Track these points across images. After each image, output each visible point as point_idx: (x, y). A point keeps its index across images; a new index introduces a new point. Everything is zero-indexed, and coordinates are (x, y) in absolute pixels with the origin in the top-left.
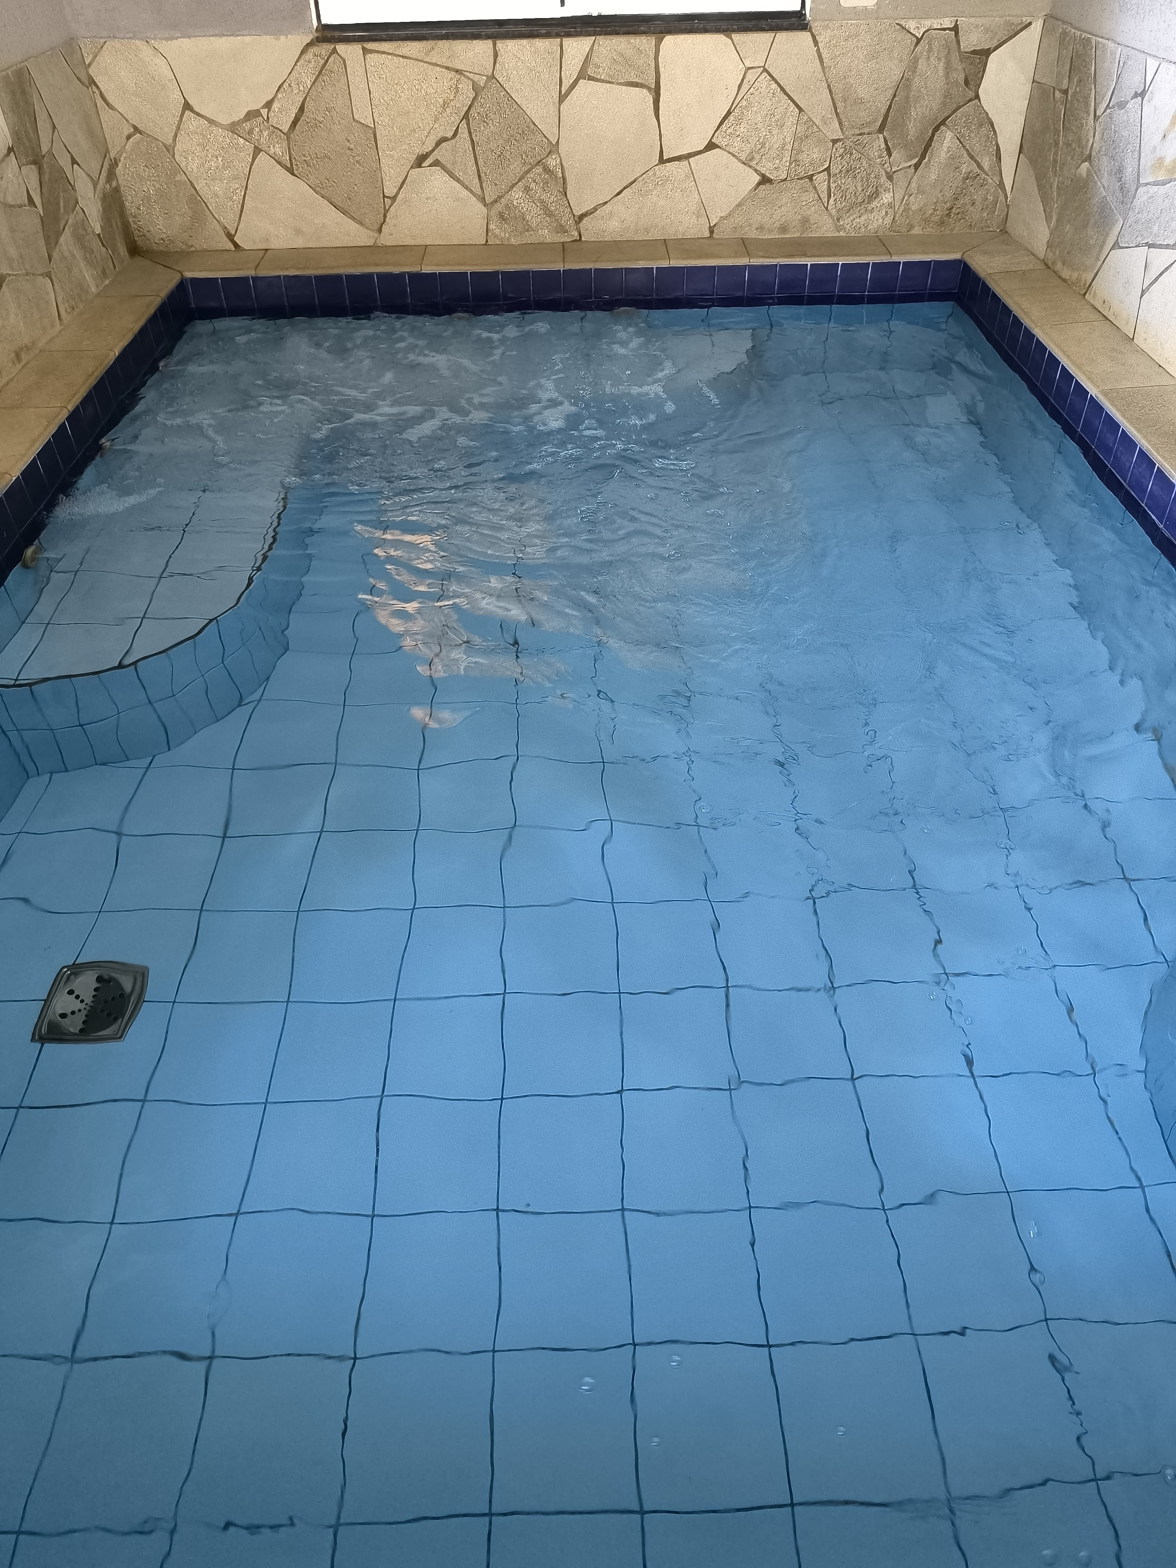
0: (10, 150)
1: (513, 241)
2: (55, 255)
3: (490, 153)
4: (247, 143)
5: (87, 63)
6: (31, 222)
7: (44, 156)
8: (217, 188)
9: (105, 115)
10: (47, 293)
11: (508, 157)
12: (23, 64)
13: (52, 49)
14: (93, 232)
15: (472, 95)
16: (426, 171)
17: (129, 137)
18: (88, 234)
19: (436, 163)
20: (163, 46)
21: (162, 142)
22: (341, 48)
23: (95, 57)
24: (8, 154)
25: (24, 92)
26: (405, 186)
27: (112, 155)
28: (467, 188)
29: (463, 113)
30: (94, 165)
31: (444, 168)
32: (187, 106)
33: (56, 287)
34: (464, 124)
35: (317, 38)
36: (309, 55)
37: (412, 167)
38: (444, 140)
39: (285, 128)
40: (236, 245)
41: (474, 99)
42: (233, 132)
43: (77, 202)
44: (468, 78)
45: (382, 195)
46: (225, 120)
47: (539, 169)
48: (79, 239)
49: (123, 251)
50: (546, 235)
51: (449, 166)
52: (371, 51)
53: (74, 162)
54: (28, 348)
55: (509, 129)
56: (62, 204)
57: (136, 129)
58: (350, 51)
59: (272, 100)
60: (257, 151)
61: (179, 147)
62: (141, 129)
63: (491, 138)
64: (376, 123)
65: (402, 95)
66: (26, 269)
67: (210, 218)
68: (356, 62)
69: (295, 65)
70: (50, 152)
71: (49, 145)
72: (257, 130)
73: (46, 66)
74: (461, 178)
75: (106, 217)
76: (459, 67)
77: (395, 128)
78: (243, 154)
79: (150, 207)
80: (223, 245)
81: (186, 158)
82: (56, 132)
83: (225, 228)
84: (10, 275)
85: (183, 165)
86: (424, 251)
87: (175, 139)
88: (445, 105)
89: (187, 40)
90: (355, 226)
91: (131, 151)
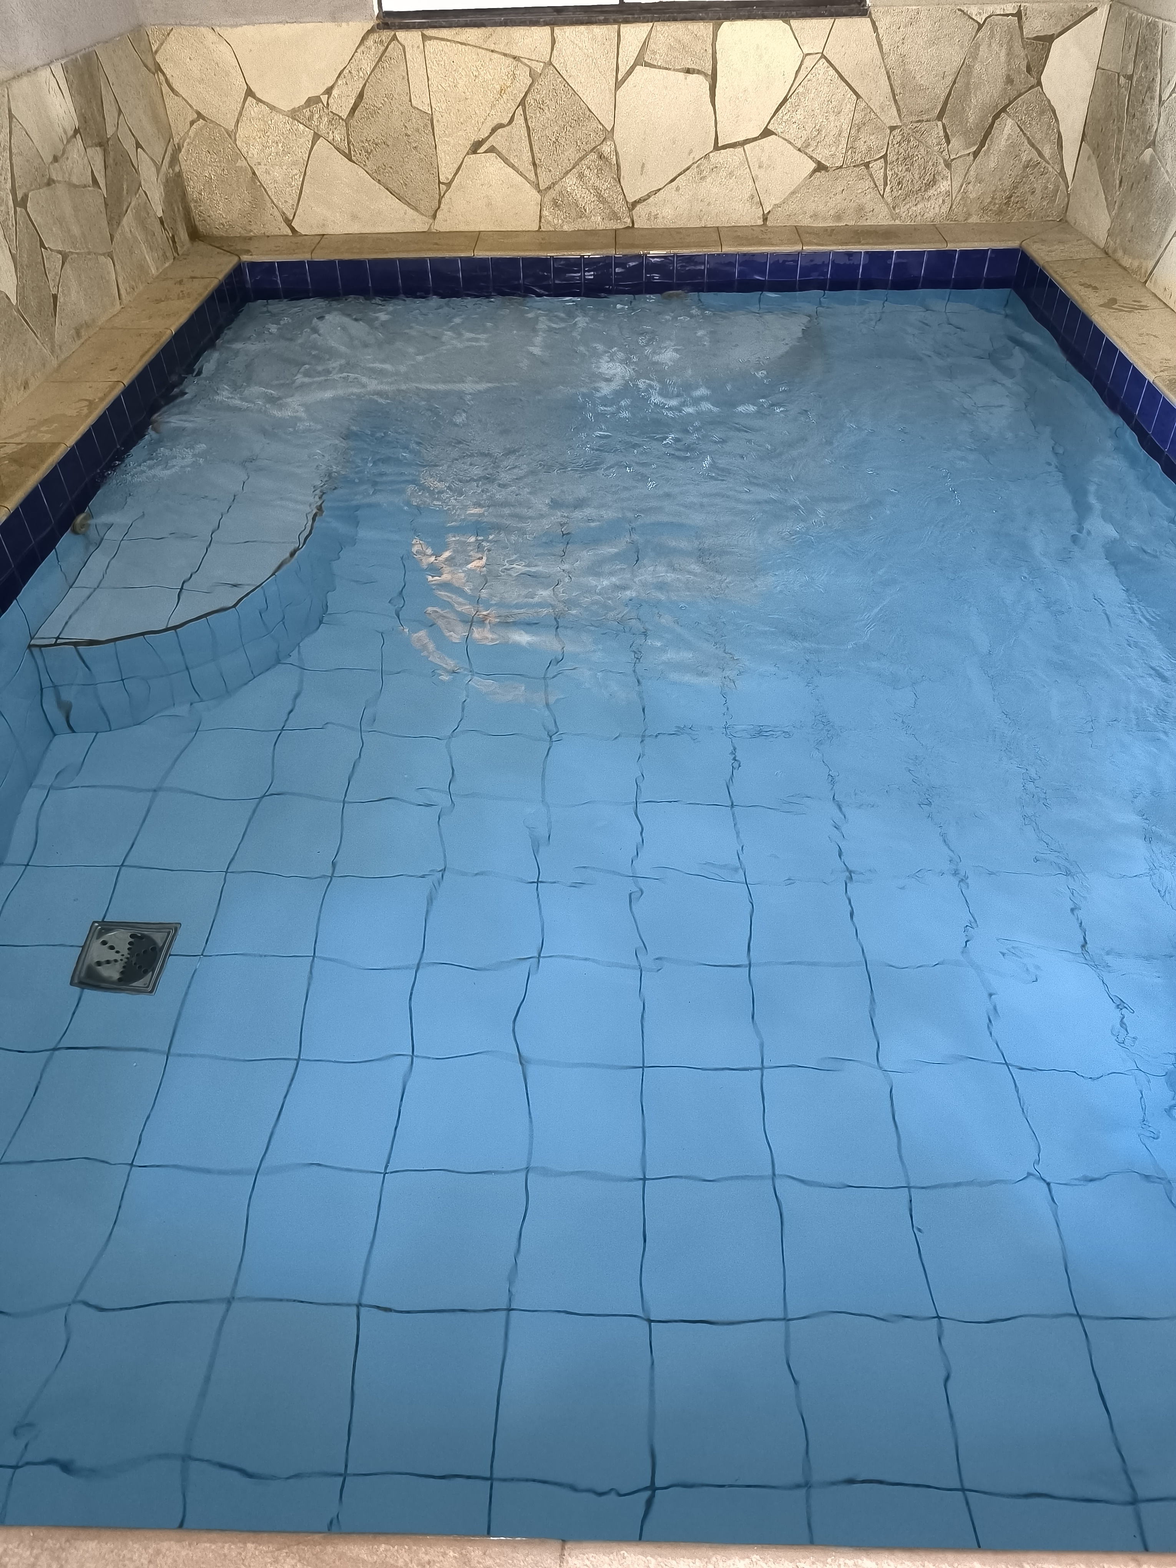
0: (76, 131)
1: (566, 228)
2: (117, 237)
3: (545, 139)
4: (307, 129)
5: (154, 49)
6: (94, 201)
7: (108, 139)
8: (277, 173)
9: (171, 101)
10: (109, 273)
11: (563, 143)
12: (90, 49)
13: (120, 35)
14: (155, 214)
15: (529, 81)
16: (480, 157)
17: (192, 123)
18: (150, 217)
19: (492, 150)
20: (228, 33)
21: (224, 128)
22: (401, 35)
23: (162, 44)
24: (74, 136)
25: (91, 76)
26: (460, 172)
27: (176, 140)
28: (521, 174)
29: (519, 100)
30: (157, 149)
31: (499, 154)
32: (249, 93)
33: (117, 267)
34: (520, 110)
35: (378, 25)
36: (370, 42)
37: (468, 154)
38: (501, 126)
39: (344, 115)
40: (293, 230)
41: (531, 85)
42: (293, 118)
43: (140, 185)
44: (526, 65)
45: (437, 181)
46: (286, 106)
47: (593, 156)
48: (142, 222)
49: (183, 235)
50: (598, 221)
51: (504, 152)
52: (431, 38)
53: (138, 145)
54: (87, 325)
55: (565, 115)
56: (125, 187)
57: (200, 116)
58: (410, 38)
59: (332, 87)
60: (316, 137)
61: (241, 133)
62: (205, 115)
63: (546, 125)
64: (433, 110)
65: (460, 81)
66: (89, 248)
67: (269, 205)
68: (415, 49)
69: (356, 51)
70: (115, 134)
71: (115, 129)
72: (317, 116)
73: (114, 51)
74: (516, 165)
75: (168, 202)
76: (517, 54)
77: (452, 114)
78: (302, 140)
79: (212, 192)
80: (280, 229)
81: (247, 144)
82: (122, 115)
83: (284, 213)
84: (72, 253)
85: (244, 150)
86: (477, 237)
87: (237, 125)
88: (502, 91)
89: (251, 27)
90: (410, 211)
91: (195, 137)
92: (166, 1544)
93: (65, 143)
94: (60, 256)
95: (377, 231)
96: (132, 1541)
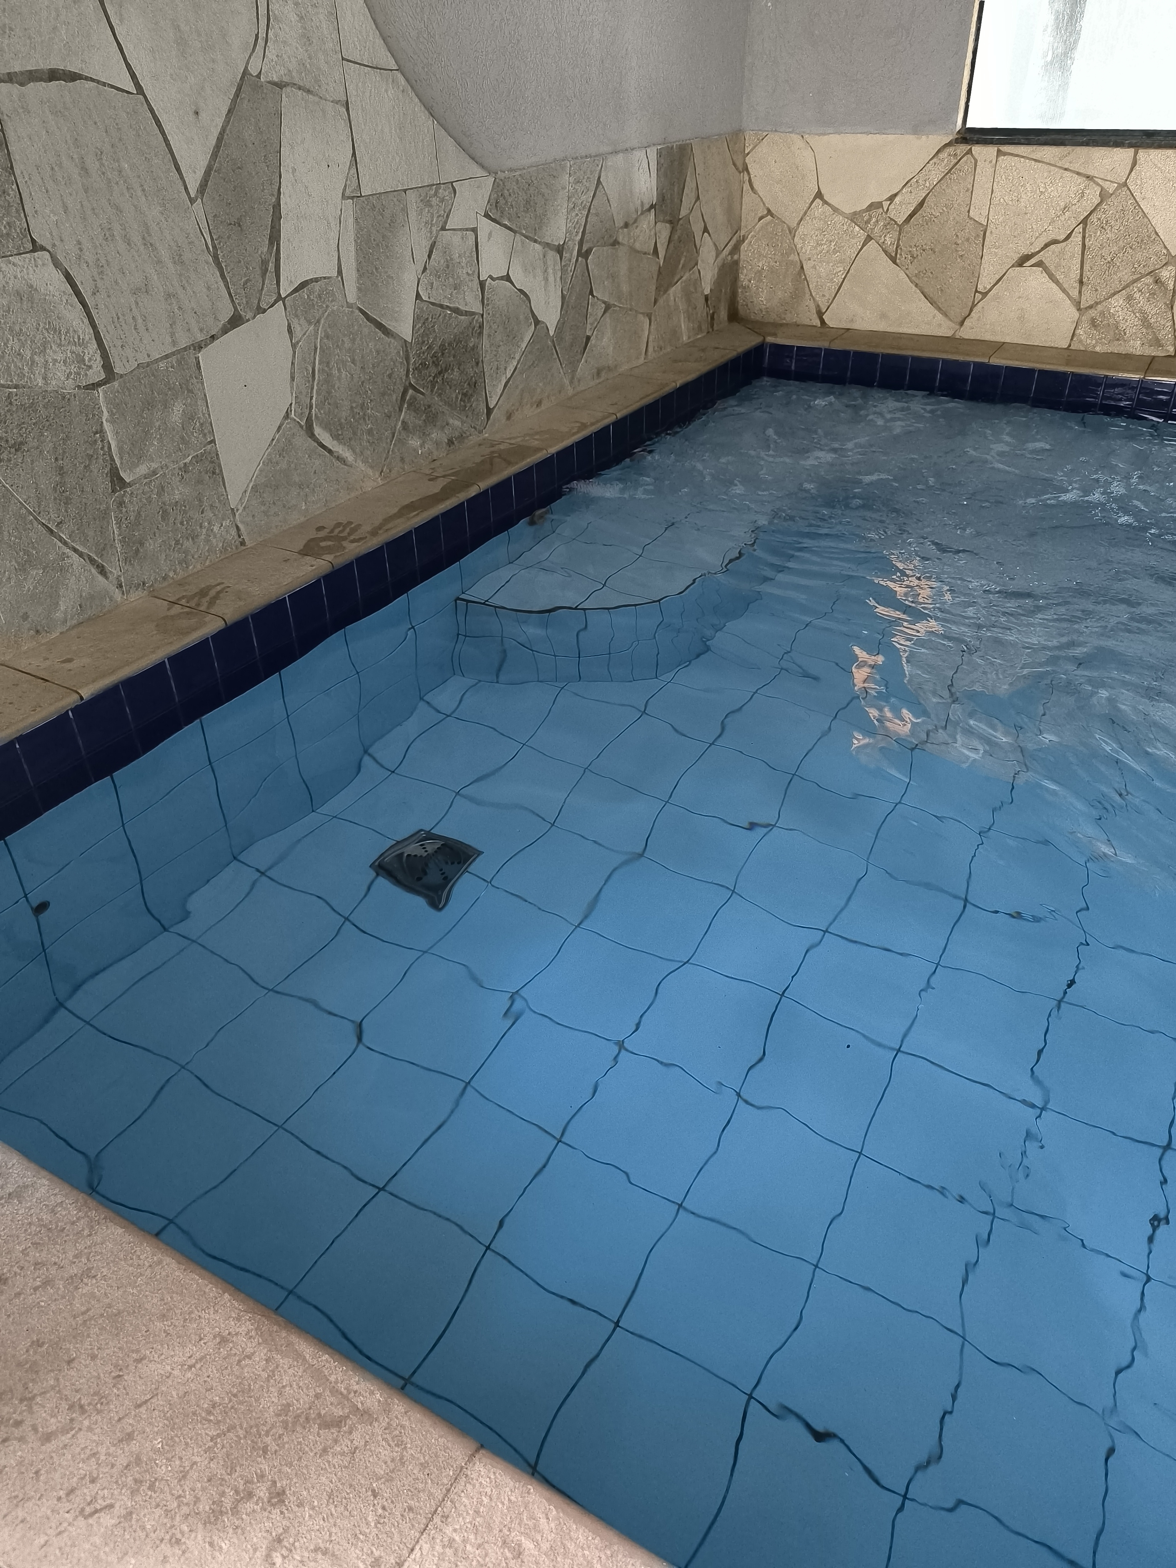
0: (652, 206)
1: (1098, 349)
2: (661, 301)
3: (1100, 258)
4: (862, 231)
5: (746, 152)
6: (650, 267)
7: (680, 219)
8: (823, 270)
9: (748, 198)
10: (643, 330)
11: (1118, 264)
12: (688, 141)
13: (720, 135)
14: (702, 292)
15: (1096, 201)
16: (1025, 270)
17: (761, 219)
18: (696, 292)
19: (1040, 264)
20: (813, 140)
21: (788, 225)
22: (977, 149)
23: (754, 147)
24: (649, 210)
25: (681, 164)
26: (1000, 283)
27: (743, 233)
28: (1064, 291)
29: (1082, 218)
30: (723, 238)
31: (1046, 270)
32: (819, 195)
33: (652, 327)
34: (1080, 229)
35: (957, 139)
36: (944, 155)
37: (1013, 266)
38: (1055, 242)
39: (900, 221)
40: (823, 322)
41: (1098, 205)
42: (851, 220)
43: (697, 264)
44: (1098, 184)
45: (974, 290)
46: (848, 209)
47: (1149, 280)
48: (688, 295)
49: (723, 314)
50: (1136, 347)
51: (1052, 268)
52: (1005, 154)
53: (706, 230)
54: (609, 369)
55: (1127, 237)
56: (682, 262)
57: (769, 212)
58: (984, 153)
59: (896, 195)
60: (869, 238)
61: (801, 229)
62: (774, 212)
63: (1104, 244)
64: (990, 221)
65: (1024, 196)
66: (631, 305)
67: (808, 296)
68: (987, 163)
69: (928, 163)
70: (687, 217)
71: (689, 211)
72: (874, 220)
73: (709, 147)
74: (1061, 281)
75: (718, 283)
76: (1090, 173)
77: (1007, 228)
78: (854, 241)
79: (760, 281)
80: (811, 320)
81: (804, 240)
82: (698, 203)
83: (818, 306)
84: (615, 306)
85: (799, 246)
86: (999, 347)
87: (799, 224)
88: (1066, 208)
89: (837, 136)
90: (939, 316)
91: (759, 231)
92: (168, 1260)
93: (639, 213)
94: (603, 305)
95: (901, 331)
96: (147, 1243)
